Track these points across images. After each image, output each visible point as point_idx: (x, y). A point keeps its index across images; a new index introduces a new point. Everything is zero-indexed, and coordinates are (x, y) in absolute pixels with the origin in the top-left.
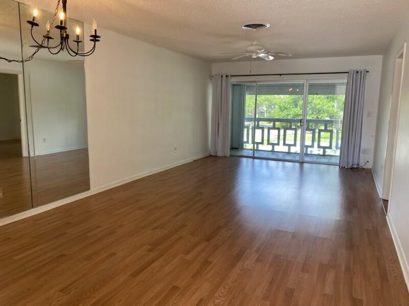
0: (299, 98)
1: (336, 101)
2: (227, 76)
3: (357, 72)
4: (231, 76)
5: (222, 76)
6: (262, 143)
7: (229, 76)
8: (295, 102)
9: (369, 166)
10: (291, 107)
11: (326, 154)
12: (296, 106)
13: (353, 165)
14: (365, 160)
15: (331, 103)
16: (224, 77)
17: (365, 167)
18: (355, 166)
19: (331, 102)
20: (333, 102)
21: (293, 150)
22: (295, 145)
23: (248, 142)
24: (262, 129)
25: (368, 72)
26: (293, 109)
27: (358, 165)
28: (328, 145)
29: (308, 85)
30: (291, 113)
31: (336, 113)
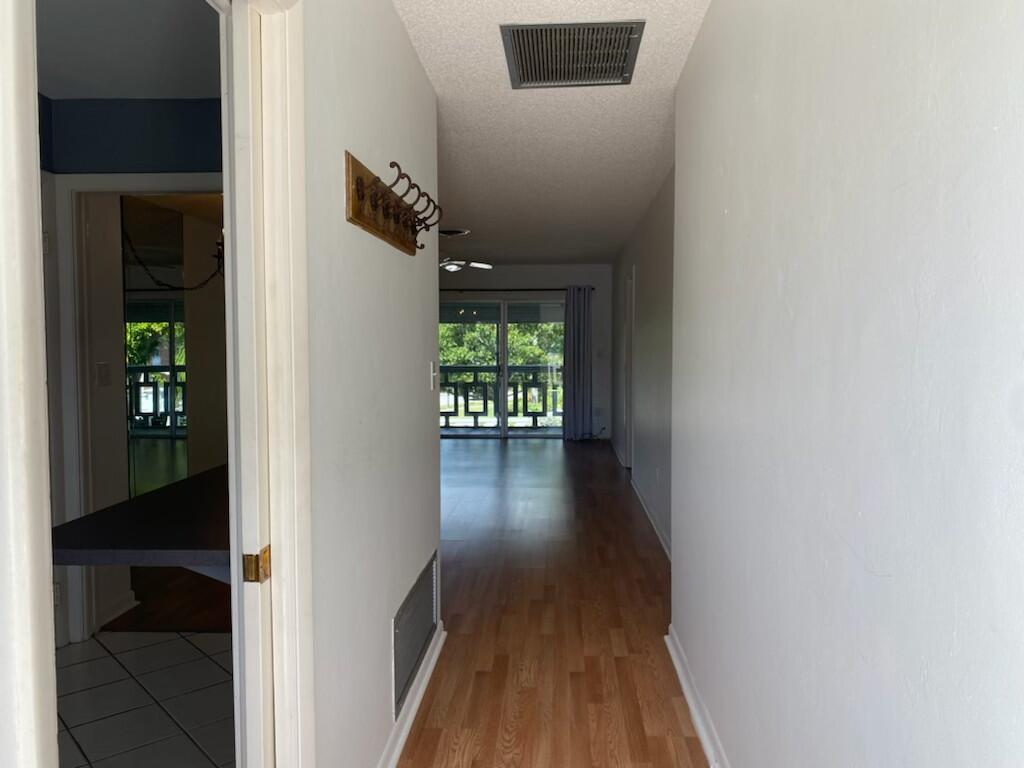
1: (536, 333)
3: (579, 289)
8: (457, 334)
9: (607, 435)
10: (450, 345)
11: (539, 425)
12: (460, 344)
13: (583, 435)
14: (600, 427)
15: (528, 338)
17: (600, 437)
18: (587, 436)
19: (529, 334)
20: (532, 334)
25: (593, 289)
26: (454, 350)
27: (591, 434)
28: (540, 409)
29: (506, 307)
30: (451, 357)
31: (539, 357)
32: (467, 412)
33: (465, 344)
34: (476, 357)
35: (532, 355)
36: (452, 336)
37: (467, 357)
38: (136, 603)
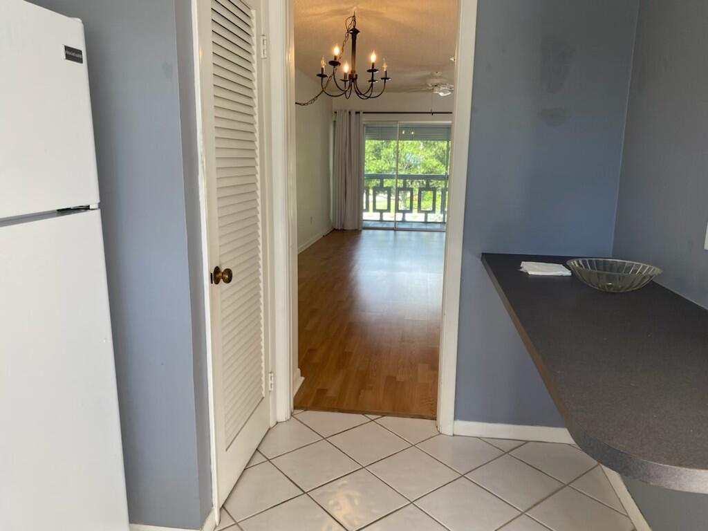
0: (382, 143)
2: (357, 113)
4: (364, 113)
5: (350, 113)
6: (388, 210)
7: (361, 113)
12: (379, 157)
16: (353, 114)
21: (431, 218)
22: (434, 211)
23: (367, 210)
24: (389, 190)
32: (420, 210)
33: (383, 157)
34: (390, 167)
35: (430, 166)
36: (373, 152)
37: (383, 168)
38: (303, 378)
